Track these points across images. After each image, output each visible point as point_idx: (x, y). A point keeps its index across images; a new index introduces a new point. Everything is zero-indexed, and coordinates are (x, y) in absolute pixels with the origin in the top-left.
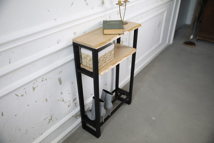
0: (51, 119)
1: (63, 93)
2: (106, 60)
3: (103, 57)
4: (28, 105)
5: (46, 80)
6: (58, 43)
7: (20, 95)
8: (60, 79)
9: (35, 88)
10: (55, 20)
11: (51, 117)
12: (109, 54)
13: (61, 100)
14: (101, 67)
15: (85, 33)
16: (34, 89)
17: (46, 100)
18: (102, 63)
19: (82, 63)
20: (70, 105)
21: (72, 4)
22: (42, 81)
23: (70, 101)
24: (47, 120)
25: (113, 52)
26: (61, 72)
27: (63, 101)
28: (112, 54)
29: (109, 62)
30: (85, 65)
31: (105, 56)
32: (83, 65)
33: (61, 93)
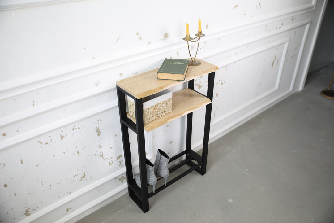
0: (84, 177)
1: (101, 146)
2: (159, 113)
3: (153, 108)
4: (54, 156)
5: (79, 128)
6: (96, 85)
7: (44, 143)
8: (99, 129)
9: (64, 136)
10: (94, 58)
11: (84, 174)
12: (164, 105)
13: (99, 155)
14: (150, 120)
15: (137, 74)
16: (62, 137)
17: (78, 152)
18: (152, 116)
19: (128, 112)
20: (113, 163)
21: (118, 39)
22: (73, 129)
23: (112, 158)
24: (79, 178)
25: (171, 102)
26: (100, 120)
27: (102, 156)
28: (168, 105)
29: (163, 114)
30: (132, 115)
31: (157, 108)
32: (129, 114)
33: (100, 147)
